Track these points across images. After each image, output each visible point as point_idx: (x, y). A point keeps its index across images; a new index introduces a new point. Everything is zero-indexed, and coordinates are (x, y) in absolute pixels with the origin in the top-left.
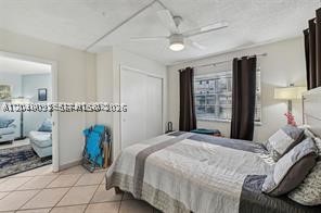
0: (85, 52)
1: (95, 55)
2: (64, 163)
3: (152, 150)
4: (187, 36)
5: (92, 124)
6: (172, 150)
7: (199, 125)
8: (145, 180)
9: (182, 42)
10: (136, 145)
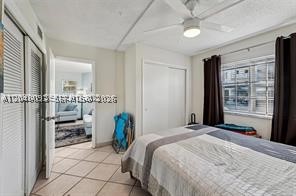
0: (116, 51)
1: (124, 53)
2: (100, 141)
3: (163, 142)
4: (203, 19)
5: (120, 112)
6: (184, 145)
7: (228, 120)
8: (152, 172)
9: (197, 27)
10: (151, 135)
